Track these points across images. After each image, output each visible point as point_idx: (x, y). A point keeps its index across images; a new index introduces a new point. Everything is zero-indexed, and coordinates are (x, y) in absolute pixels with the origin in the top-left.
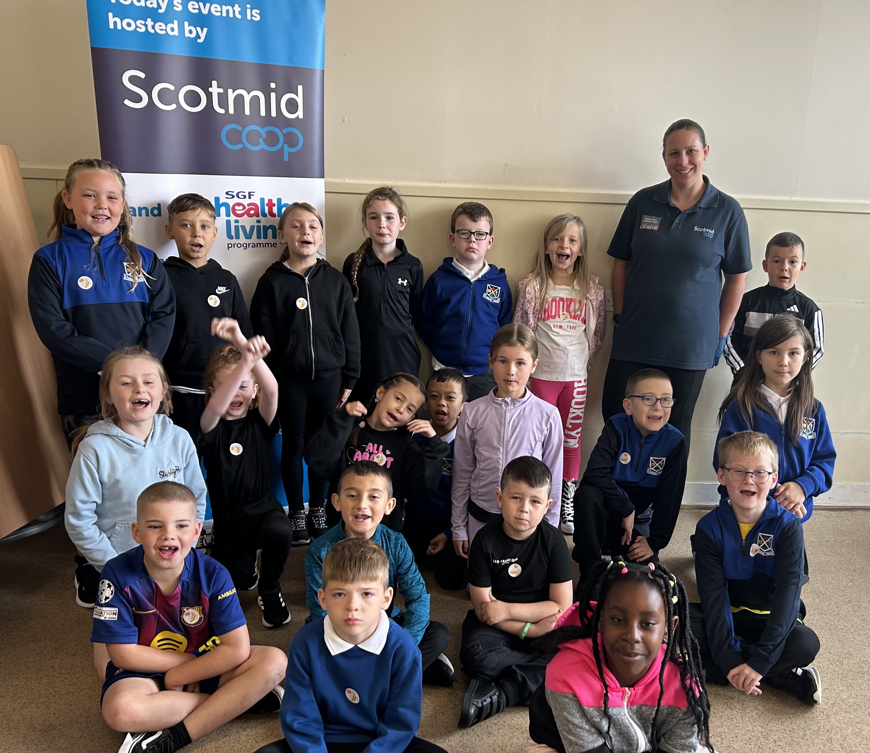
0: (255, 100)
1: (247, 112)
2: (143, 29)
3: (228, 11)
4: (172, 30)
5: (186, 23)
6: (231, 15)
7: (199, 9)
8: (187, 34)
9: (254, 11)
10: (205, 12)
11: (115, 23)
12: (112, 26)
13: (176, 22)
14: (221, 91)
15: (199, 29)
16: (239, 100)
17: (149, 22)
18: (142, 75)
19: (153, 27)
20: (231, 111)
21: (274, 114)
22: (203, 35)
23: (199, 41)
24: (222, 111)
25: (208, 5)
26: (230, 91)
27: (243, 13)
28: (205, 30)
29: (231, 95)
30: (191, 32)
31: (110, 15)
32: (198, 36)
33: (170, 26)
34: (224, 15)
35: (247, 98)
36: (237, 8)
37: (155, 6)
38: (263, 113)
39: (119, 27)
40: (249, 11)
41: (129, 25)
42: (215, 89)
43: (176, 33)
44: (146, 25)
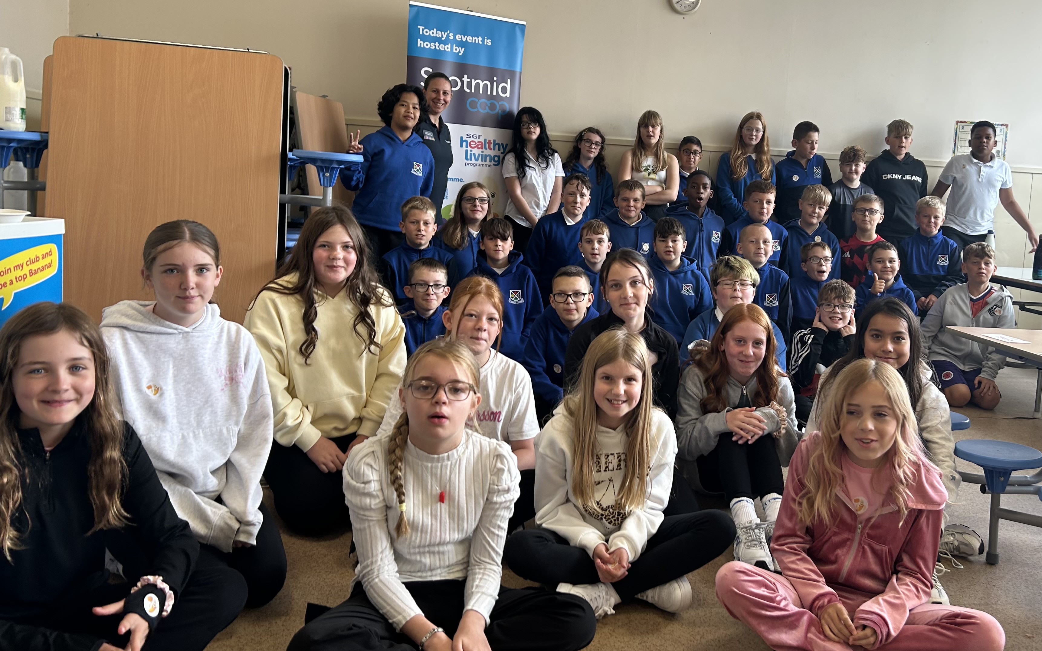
0: (486, 86)
1: (481, 92)
2: (434, 47)
3: (475, 40)
4: (448, 48)
5: (454, 45)
6: (477, 42)
7: (461, 38)
8: (454, 51)
9: (488, 41)
10: (464, 40)
11: (421, 44)
12: (419, 45)
13: (450, 44)
14: (469, 80)
15: (460, 48)
16: (477, 85)
17: (437, 44)
18: (431, 70)
19: (439, 47)
20: (473, 91)
21: (495, 94)
22: (462, 52)
23: (460, 54)
24: (468, 91)
25: (466, 37)
26: (473, 80)
27: (483, 41)
28: (463, 49)
29: (474, 82)
30: (456, 49)
31: (419, 40)
32: (459, 52)
33: (447, 46)
34: (474, 41)
35: (482, 85)
36: (480, 39)
37: (440, 36)
38: (489, 93)
39: (422, 46)
40: (486, 40)
41: (427, 45)
42: (466, 79)
43: (449, 50)
44: (435, 46)
